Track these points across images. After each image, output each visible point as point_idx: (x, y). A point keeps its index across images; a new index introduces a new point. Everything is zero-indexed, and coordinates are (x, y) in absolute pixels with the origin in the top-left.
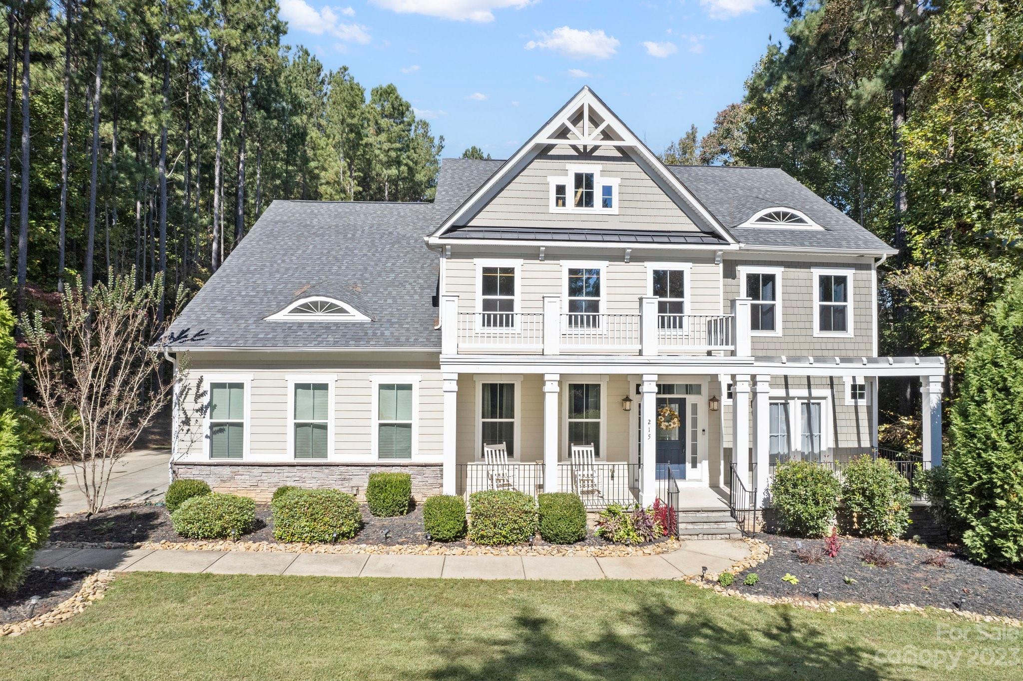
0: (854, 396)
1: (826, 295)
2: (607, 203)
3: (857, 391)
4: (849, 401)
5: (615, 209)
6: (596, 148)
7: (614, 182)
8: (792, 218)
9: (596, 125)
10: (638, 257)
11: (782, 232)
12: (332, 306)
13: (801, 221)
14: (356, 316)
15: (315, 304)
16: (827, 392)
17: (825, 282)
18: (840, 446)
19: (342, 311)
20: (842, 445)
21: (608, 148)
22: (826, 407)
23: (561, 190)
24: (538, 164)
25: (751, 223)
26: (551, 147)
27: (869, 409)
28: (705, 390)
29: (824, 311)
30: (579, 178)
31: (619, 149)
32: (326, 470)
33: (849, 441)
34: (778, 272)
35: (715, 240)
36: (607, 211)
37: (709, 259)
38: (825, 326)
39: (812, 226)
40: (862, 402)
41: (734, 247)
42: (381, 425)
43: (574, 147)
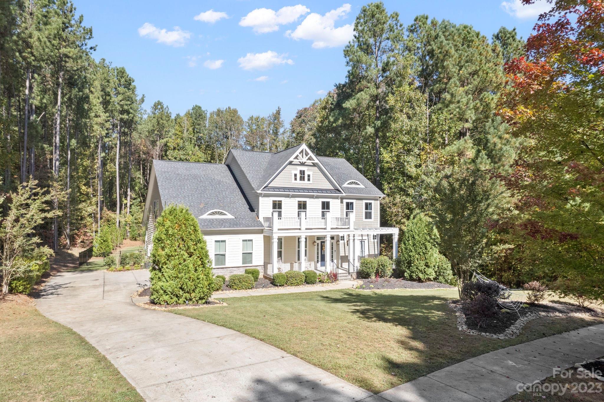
0: (374, 239)
1: (367, 208)
2: (309, 180)
3: (374, 237)
4: (372, 240)
5: (311, 182)
6: (305, 162)
7: (311, 173)
8: (357, 184)
9: (307, 156)
10: (318, 197)
11: (354, 188)
12: (222, 213)
13: (359, 184)
14: (229, 216)
15: (216, 212)
16: (366, 238)
17: (367, 204)
19: (225, 214)
20: (370, 253)
21: (309, 162)
22: (366, 242)
23: (296, 175)
24: (289, 166)
25: (345, 185)
26: (292, 161)
27: (377, 242)
28: (335, 238)
29: (366, 213)
30: (301, 171)
31: (312, 163)
33: (372, 252)
34: (354, 201)
35: (337, 192)
36: (309, 182)
37: (337, 198)
38: (366, 218)
39: (362, 186)
40: (376, 240)
41: (344, 194)
42: (243, 253)
43: (300, 162)
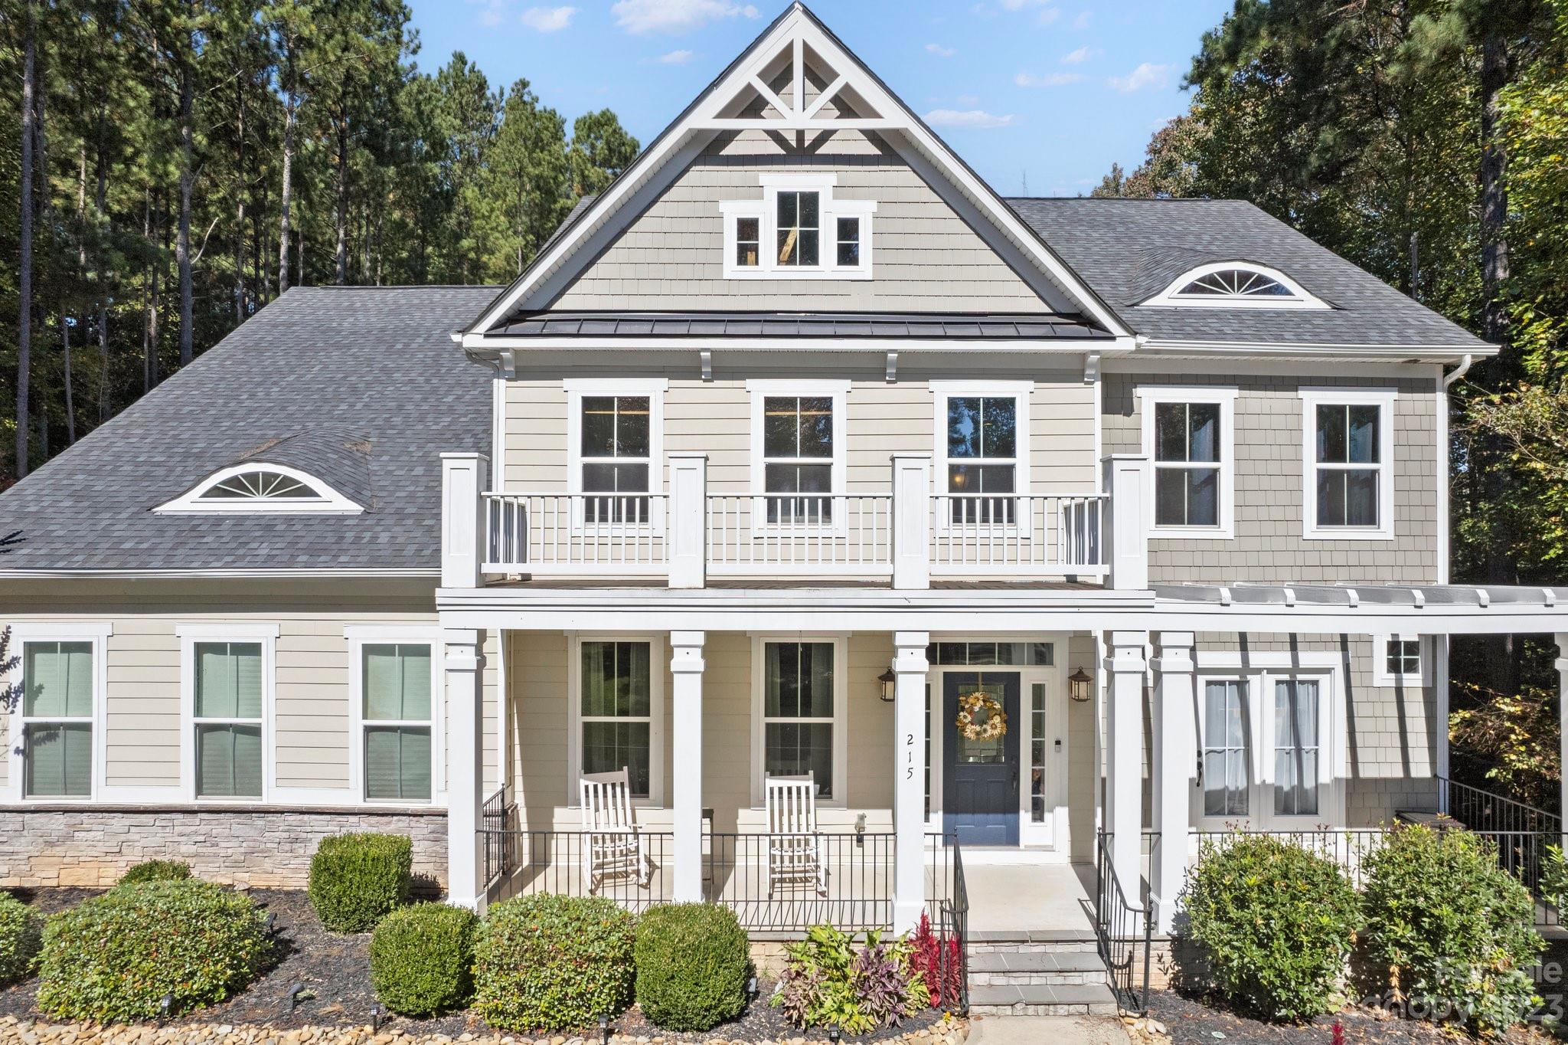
0: (1394, 666)
1: (1331, 447)
2: (847, 255)
3: (1401, 655)
4: (1383, 677)
5: (865, 267)
6: (825, 136)
7: (863, 210)
8: (1261, 285)
9: (822, 85)
10: (915, 370)
11: (1237, 314)
12: (287, 481)
13: (1279, 290)
14: (332, 502)
15: (252, 478)
16: (1334, 659)
17: (1330, 419)
18: (1362, 775)
19: (306, 492)
20: (1366, 772)
21: (850, 134)
22: (1331, 690)
23: (748, 228)
24: (699, 175)
25: (1169, 298)
26: (728, 136)
27: (1429, 694)
28: (1061, 655)
29: (1327, 480)
30: (786, 201)
31: (872, 136)
32: (259, 822)
33: (1383, 765)
34: (1225, 398)
35: (1084, 330)
36: (848, 271)
37: (1071, 371)
38: (1328, 515)
39: (1304, 301)
40: (1414, 681)
41: (1125, 343)
42: (368, 730)
43: (776, 136)
